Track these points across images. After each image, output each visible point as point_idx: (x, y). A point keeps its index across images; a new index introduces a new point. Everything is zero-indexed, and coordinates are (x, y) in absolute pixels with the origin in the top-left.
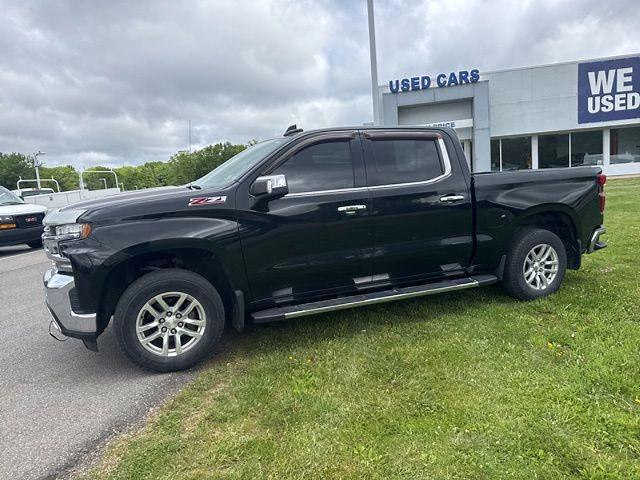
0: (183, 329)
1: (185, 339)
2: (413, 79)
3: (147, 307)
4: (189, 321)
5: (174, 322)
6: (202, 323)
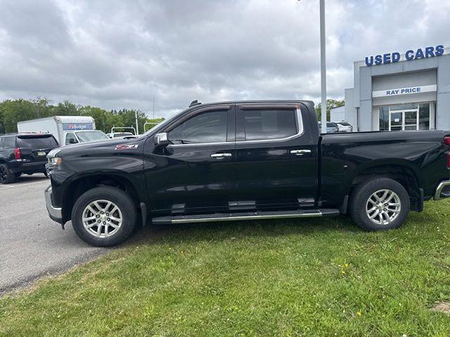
0: (110, 223)
1: (111, 229)
2: (385, 55)
3: (89, 207)
4: (112, 218)
5: (105, 218)
6: (120, 220)
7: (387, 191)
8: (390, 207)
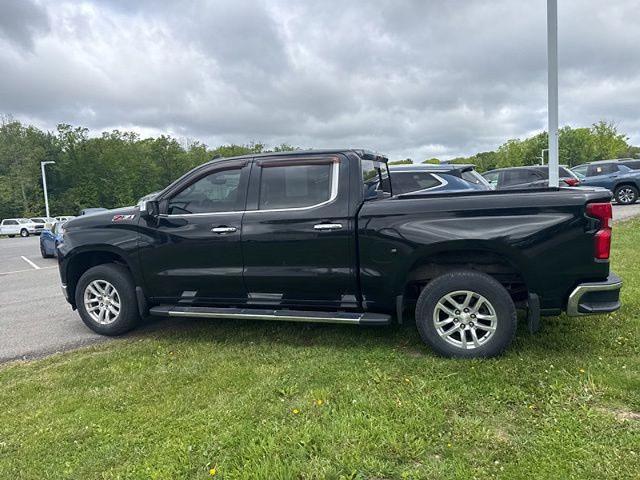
0: (110, 307)
1: (111, 315)
3: (90, 287)
4: (113, 302)
5: (107, 301)
6: (119, 305)
7: (470, 294)
8: (480, 321)
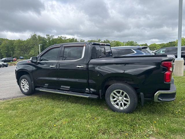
3: (22, 81)
6: (28, 87)
7: (121, 91)
8: (125, 100)
